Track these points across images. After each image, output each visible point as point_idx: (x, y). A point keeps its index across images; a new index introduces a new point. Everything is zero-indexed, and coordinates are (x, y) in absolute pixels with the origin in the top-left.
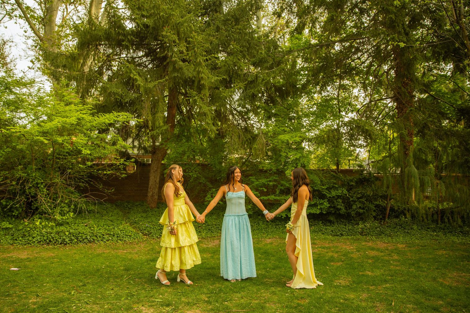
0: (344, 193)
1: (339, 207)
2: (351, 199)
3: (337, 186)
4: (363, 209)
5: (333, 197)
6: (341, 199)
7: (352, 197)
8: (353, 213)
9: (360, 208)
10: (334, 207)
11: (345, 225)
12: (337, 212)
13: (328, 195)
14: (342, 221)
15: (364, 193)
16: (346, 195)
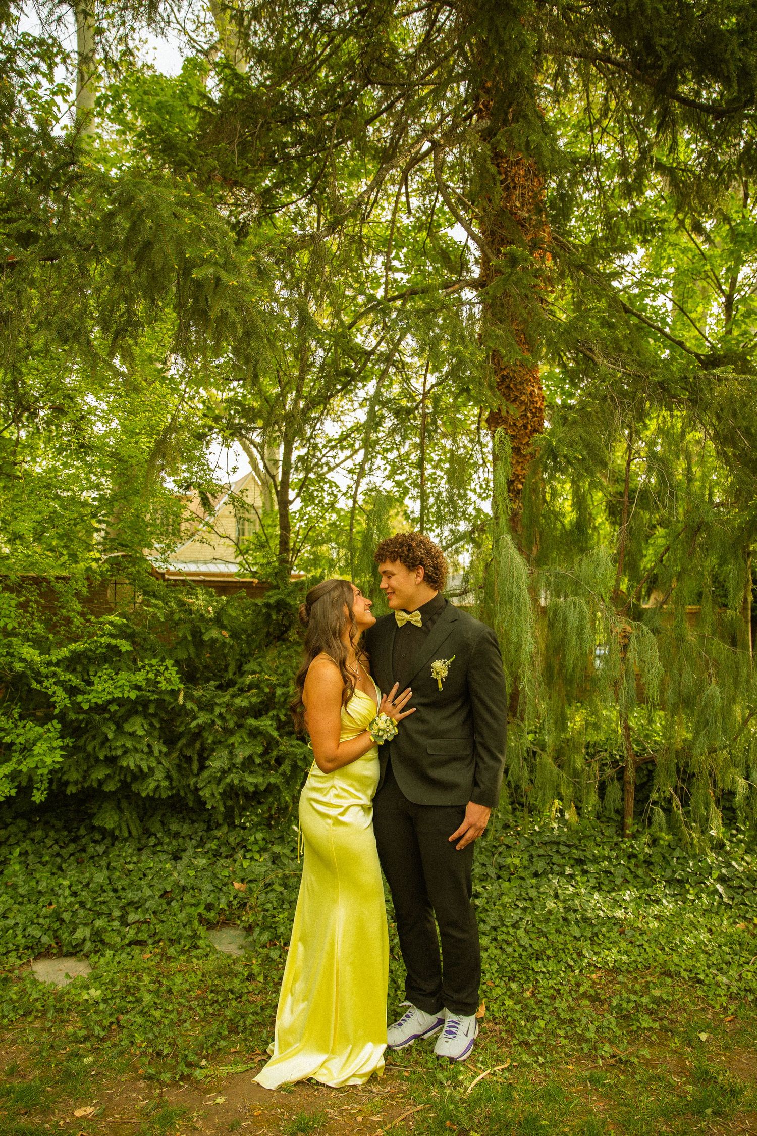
0: (163, 685)
1: (129, 762)
2: (203, 718)
3: (125, 646)
4: (267, 767)
5: (100, 709)
6: (146, 716)
7: (207, 707)
8: (210, 794)
9: (248, 762)
10: (111, 761)
11: (176, 857)
12: (135, 787)
13: (60, 697)
14: (174, 827)
15: (273, 687)
16: (174, 693)
